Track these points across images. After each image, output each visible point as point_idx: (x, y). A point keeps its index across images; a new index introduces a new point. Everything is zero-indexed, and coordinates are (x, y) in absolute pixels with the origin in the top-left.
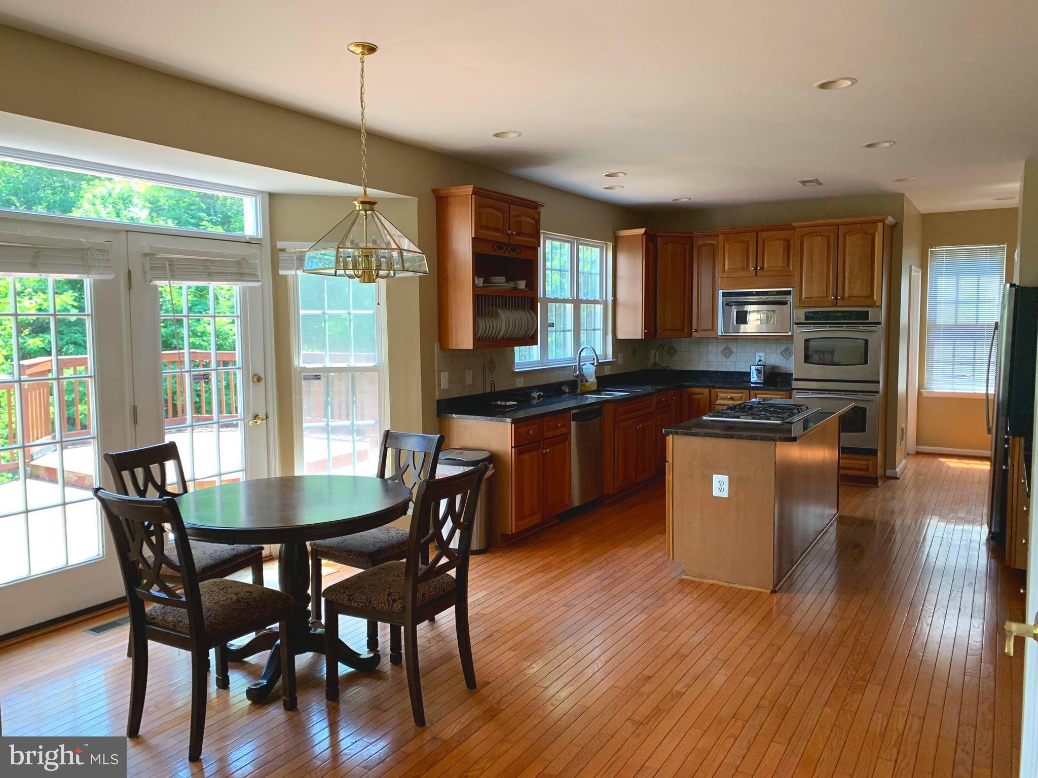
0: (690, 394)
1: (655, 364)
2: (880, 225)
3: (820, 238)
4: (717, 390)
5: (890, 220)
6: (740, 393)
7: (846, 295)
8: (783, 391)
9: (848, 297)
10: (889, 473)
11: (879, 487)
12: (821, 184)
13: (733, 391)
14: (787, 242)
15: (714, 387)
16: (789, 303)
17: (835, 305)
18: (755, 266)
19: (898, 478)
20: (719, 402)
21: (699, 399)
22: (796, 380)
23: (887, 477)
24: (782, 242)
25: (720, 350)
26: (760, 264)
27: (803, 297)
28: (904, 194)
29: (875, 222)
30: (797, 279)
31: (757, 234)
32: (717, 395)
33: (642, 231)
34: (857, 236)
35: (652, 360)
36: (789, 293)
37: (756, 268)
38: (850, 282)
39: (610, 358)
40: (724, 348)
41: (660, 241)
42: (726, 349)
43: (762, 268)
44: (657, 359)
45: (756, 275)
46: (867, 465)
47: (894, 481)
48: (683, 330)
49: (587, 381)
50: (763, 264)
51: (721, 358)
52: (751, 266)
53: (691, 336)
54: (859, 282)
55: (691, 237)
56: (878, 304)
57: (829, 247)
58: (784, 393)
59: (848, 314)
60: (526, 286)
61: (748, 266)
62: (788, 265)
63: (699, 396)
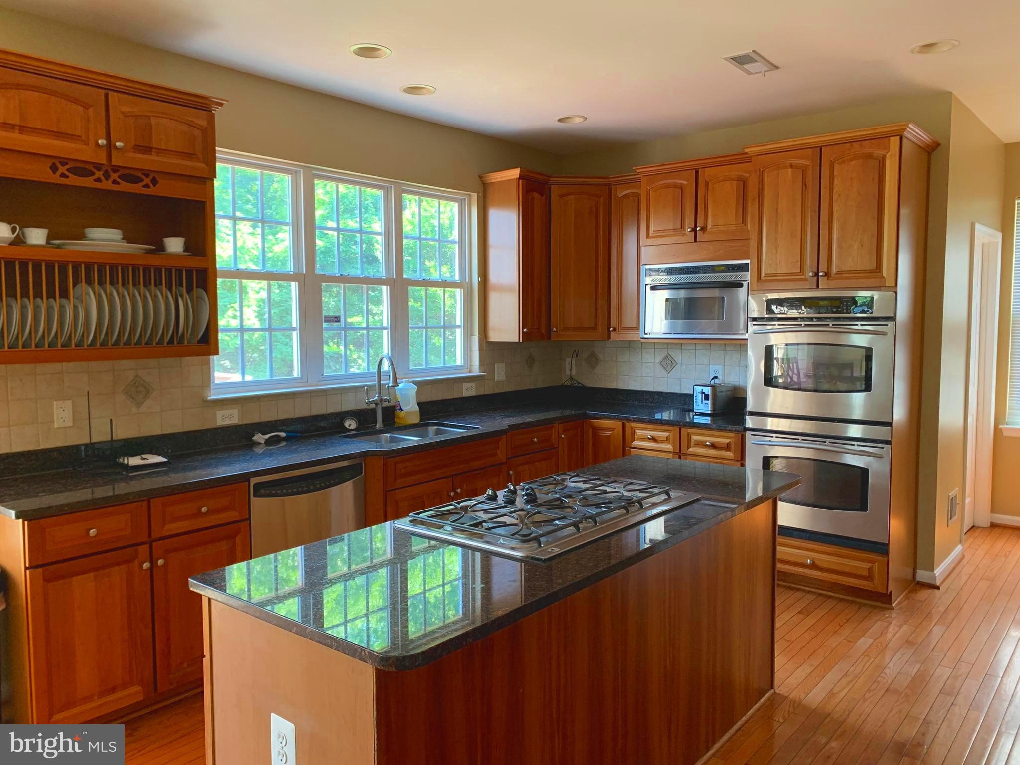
0: (596, 430)
1: (571, 378)
2: (894, 142)
3: (790, 170)
4: (633, 425)
5: (915, 133)
6: (668, 431)
7: (834, 270)
8: (730, 431)
9: (838, 273)
10: (922, 575)
11: (893, 609)
12: (777, 68)
13: (655, 427)
14: (743, 183)
15: (628, 420)
16: (745, 284)
17: (815, 287)
18: (693, 226)
19: (938, 588)
20: (636, 443)
21: (609, 437)
22: (752, 414)
23: (918, 583)
24: (734, 183)
25: (658, 359)
26: (700, 223)
27: (763, 275)
28: (951, 92)
29: (887, 136)
30: (753, 243)
31: (697, 172)
32: (633, 433)
33: (515, 173)
34: (853, 163)
35: (568, 372)
36: (743, 268)
37: (694, 230)
38: (840, 246)
39: (476, 371)
40: (663, 356)
41: (555, 191)
42: (666, 358)
43: (704, 229)
44: (574, 372)
45: (695, 241)
46: (870, 570)
47: (930, 591)
48: (594, 328)
49: (401, 410)
50: (706, 220)
51: (660, 371)
52: (687, 227)
53: (609, 337)
54: (855, 247)
55: (609, 185)
56: (890, 283)
57: (804, 184)
58: (732, 435)
59: (837, 303)
60: (187, 248)
61: (682, 226)
62: (744, 221)
63: (608, 433)
